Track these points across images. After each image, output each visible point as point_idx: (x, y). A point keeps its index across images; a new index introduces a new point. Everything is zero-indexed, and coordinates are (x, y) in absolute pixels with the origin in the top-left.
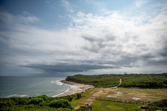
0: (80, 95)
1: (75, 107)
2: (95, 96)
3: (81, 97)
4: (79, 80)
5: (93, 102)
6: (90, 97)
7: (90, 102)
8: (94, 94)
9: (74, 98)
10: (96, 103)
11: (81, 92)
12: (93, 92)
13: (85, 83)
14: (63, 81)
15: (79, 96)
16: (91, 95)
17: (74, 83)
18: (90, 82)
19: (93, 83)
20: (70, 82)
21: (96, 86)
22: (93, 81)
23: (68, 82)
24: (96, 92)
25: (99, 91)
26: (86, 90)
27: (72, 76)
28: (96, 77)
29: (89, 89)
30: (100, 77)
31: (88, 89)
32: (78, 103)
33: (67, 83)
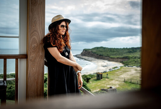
0: (101, 75)
1: (93, 91)
2: (122, 78)
3: (103, 78)
4: (100, 55)
5: (119, 85)
6: (116, 79)
7: (115, 85)
8: (121, 75)
9: (92, 79)
10: (123, 87)
11: (102, 71)
12: (121, 73)
13: (110, 59)
14: (78, 56)
15: (99, 77)
16: (118, 75)
17: (93, 59)
18: (118, 58)
19: (121, 60)
20: (86, 58)
21: (126, 64)
22: (122, 56)
23: (84, 57)
24: (125, 72)
25: (130, 71)
26: (110, 69)
27: (89, 49)
28: (127, 51)
29: (115, 68)
30: (133, 50)
31: (113, 68)
32: (98, 86)
33: (82, 59)
